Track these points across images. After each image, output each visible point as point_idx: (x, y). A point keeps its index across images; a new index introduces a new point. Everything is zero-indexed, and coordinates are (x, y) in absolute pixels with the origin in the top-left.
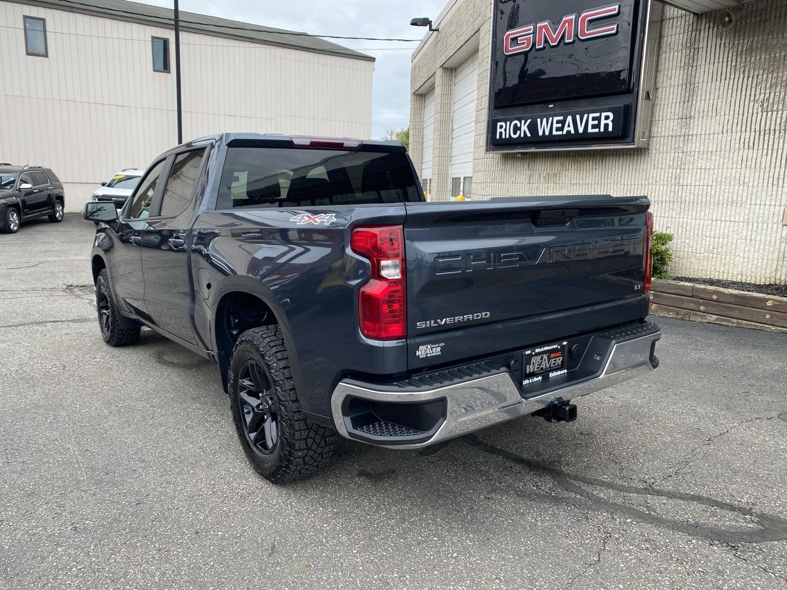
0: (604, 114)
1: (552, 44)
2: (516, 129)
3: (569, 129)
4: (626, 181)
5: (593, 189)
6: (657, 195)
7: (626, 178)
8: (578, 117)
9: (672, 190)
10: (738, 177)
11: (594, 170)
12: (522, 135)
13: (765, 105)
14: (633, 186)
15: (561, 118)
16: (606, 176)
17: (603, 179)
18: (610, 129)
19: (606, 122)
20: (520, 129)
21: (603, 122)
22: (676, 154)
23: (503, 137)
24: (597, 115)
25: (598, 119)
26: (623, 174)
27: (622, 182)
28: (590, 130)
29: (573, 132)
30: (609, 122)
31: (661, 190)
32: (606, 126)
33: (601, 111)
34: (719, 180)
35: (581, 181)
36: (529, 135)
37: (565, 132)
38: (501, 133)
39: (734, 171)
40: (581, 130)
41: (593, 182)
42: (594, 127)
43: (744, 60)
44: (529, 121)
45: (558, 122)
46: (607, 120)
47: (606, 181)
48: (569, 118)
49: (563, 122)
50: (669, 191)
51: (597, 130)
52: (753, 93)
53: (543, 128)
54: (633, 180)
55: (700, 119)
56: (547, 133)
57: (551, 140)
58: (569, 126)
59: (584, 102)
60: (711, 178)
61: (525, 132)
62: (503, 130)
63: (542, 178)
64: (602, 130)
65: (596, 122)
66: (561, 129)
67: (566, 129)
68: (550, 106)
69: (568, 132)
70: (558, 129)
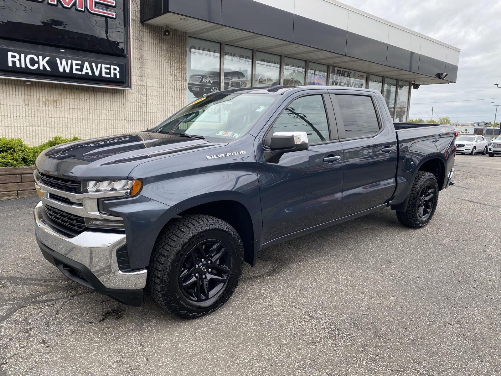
0: (112, 67)
1: (65, 6)
2: (33, 62)
3: (87, 71)
4: (112, 108)
5: (89, 112)
6: (132, 117)
7: (112, 107)
8: (94, 64)
9: (140, 114)
10: (168, 109)
11: (88, 100)
12: (41, 68)
13: (175, 77)
14: (116, 111)
15: (80, 62)
16: (98, 104)
17: (96, 106)
18: (118, 77)
19: (115, 72)
20: (38, 62)
21: (113, 71)
22: (139, 95)
23: (18, 65)
24: (108, 66)
25: (110, 69)
26: (109, 104)
27: (109, 109)
28: (104, 75)
29: (90, 74)
30: (117, 72)
31: (134, 114)
32: (115, 74)
33: (111, 65)
34: (161, 110)
35: (78, 106)
36: (48, 69)
37: (84, 73)
38: (14, 63)
39: (166, 106)
40: (97, 74)
41: (88, 108)
42: (106, 73)
43: (164, 54)
44: (47, 58)
45: (77, 65)
46: (115, 71)
47: (98, 107)
48: (86, 64)
49: (82, 66)
50: (138, 115)
51: (109, 76)
52: (170, 71)
53: (63, 66)
54: (116, 108)
55: (149, 78)
56: (68, 70)
57: (70, 76)
58: (87, 69)
59: (92, 55)
60: (157, 109)
61: (44, 66)
62: (16, 60)
63: (41, 103)
64: (112, 76)
65: (108, 71)
66: (81, 70)
67: (84, 71)
68: (61, 50)
69: (87, 74)
70: (77, 70)
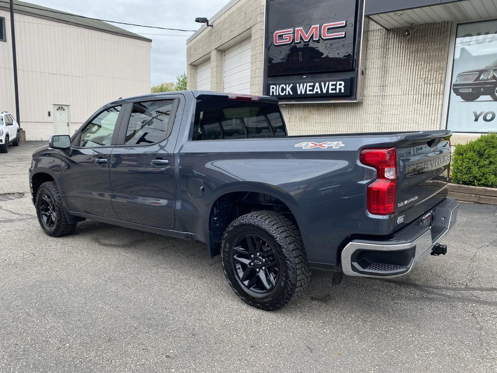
0: (338, 83)
1: (305, 41)
2: (283, 90)
3: (317, 90)
4: (349, 121)
5: (329, 126)
6: (368, 129)
7: (349, 119)
8: (323, 84)
9: (377, 126)
10: (412, 119)
11: (330, 115)
12: (287, 94)
13: (426, 81)
14: (353, 124)
15: (312, 84)
16: (337, 118)
17: (335, 120)
18: (343, 91)
19: (340, 87)
20: (285, 90)
21: (338, 87)
22: (378, 106)
23: (275, 94)
24: (335, 83)
25: (335, 85)
26: (348, 117)
27: (347, 122)
28: (330, 91)
29: (319, 92)
30: (342, 87)
31: (370, 126)
32: (340, 89)
33: (337, 81)
34: (402, 121)
35: (322, 121)
36: (291, 93)
37: (314, 92)
38: (273, 92)
39: (410, 116)
40: (324, 91)
41: (329, 122)
42: (332, 89)
43: (414, 56)
44: (291, 85)
45: (310, 86)
47: (337, 121)
48: (317, 84)
49: (313, 87)
50: (375, 127)
51: (335, 92)
52: (419, 74)
53: (301, 89)
54: (353, 120)
55: (391, 87)
56: (303, 93)
57: (305, 97)
58: (317, 89)
59: (325, 75)
60: (398, 119)
61: (289, 91)
62: (274, 90)
63: (297, 119)
64: (338, 91)
65: (334, 87)
66: (313, 90)
67: (315, 90)
68: (304, 77)
69: (317, 92)
70: (310, 90)
